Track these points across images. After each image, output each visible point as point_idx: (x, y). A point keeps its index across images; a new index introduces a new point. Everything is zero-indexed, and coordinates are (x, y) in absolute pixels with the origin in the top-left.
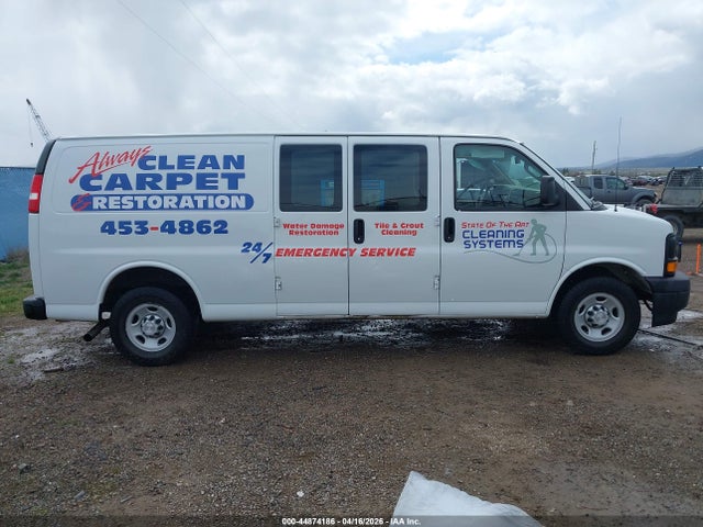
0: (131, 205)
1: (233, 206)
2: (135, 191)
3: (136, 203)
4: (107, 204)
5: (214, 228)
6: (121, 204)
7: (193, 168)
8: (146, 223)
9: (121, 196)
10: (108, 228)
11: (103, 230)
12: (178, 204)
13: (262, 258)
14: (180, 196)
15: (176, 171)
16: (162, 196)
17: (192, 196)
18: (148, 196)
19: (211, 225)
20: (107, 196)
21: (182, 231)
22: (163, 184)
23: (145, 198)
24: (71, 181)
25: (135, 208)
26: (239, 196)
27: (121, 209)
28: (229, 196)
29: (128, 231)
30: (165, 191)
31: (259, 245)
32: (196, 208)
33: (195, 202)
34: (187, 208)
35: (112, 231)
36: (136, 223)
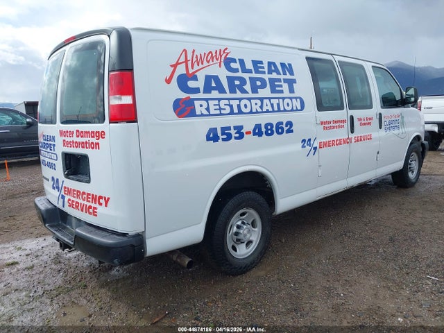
0: (228, 110)
1: (295, 108)
2: (228, 95)
3: (231, 107)
4: (208, 109)
5: (286, 129)
6: (220, 109)
7: (264, 73)
8: (241, 127)
9: (219, 100)
10: (212, 136)
11: (208, 139)
12: (261, 107)
13: (313, 151)
14: (262, 99)
15: (254, 75)
16: (249, 99)
17: (270, 99)
18: (240, 99)
19: (284, 126)
20: (207, 100)
21: (267, 134)
22: (248, 87)
23: (237, 101)
24: (168, 81)
25: (232, 113)
26: (296, 98)
27: (221, 114)
28: (291, 98)
29: (229, 137)
30: (251, 95)
31: (310, 140)
32: (273, 111)
33: (272, 105)
34: (268, 111)
35: (216, 139)
36: (235, 128)
